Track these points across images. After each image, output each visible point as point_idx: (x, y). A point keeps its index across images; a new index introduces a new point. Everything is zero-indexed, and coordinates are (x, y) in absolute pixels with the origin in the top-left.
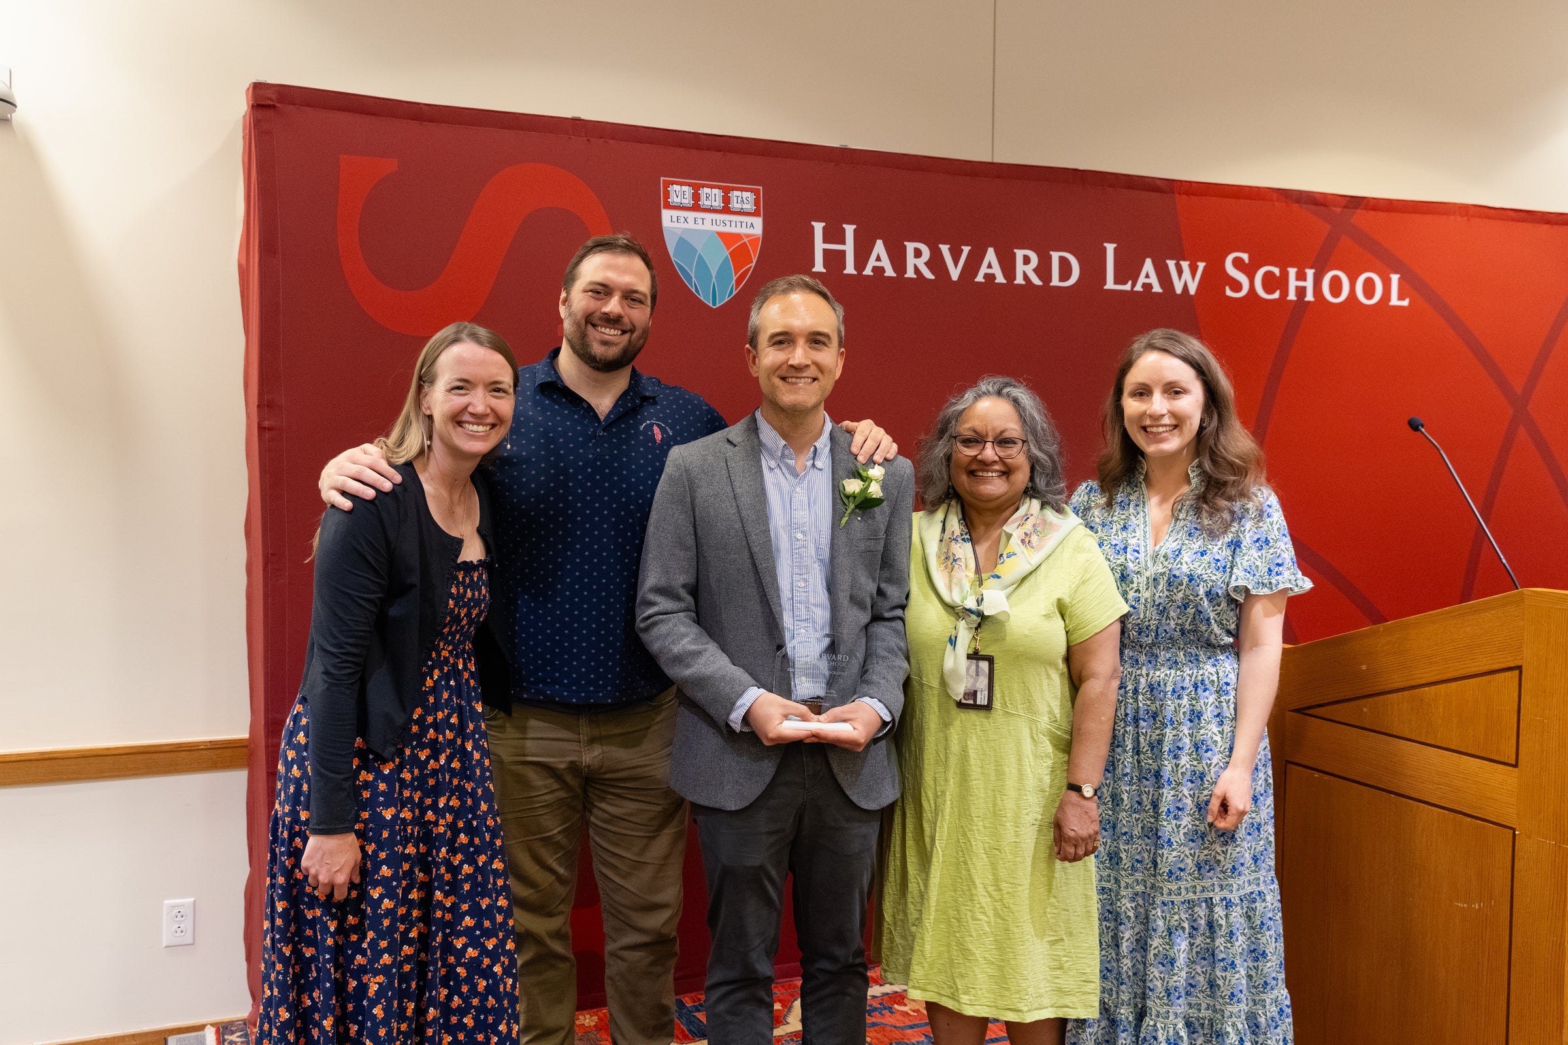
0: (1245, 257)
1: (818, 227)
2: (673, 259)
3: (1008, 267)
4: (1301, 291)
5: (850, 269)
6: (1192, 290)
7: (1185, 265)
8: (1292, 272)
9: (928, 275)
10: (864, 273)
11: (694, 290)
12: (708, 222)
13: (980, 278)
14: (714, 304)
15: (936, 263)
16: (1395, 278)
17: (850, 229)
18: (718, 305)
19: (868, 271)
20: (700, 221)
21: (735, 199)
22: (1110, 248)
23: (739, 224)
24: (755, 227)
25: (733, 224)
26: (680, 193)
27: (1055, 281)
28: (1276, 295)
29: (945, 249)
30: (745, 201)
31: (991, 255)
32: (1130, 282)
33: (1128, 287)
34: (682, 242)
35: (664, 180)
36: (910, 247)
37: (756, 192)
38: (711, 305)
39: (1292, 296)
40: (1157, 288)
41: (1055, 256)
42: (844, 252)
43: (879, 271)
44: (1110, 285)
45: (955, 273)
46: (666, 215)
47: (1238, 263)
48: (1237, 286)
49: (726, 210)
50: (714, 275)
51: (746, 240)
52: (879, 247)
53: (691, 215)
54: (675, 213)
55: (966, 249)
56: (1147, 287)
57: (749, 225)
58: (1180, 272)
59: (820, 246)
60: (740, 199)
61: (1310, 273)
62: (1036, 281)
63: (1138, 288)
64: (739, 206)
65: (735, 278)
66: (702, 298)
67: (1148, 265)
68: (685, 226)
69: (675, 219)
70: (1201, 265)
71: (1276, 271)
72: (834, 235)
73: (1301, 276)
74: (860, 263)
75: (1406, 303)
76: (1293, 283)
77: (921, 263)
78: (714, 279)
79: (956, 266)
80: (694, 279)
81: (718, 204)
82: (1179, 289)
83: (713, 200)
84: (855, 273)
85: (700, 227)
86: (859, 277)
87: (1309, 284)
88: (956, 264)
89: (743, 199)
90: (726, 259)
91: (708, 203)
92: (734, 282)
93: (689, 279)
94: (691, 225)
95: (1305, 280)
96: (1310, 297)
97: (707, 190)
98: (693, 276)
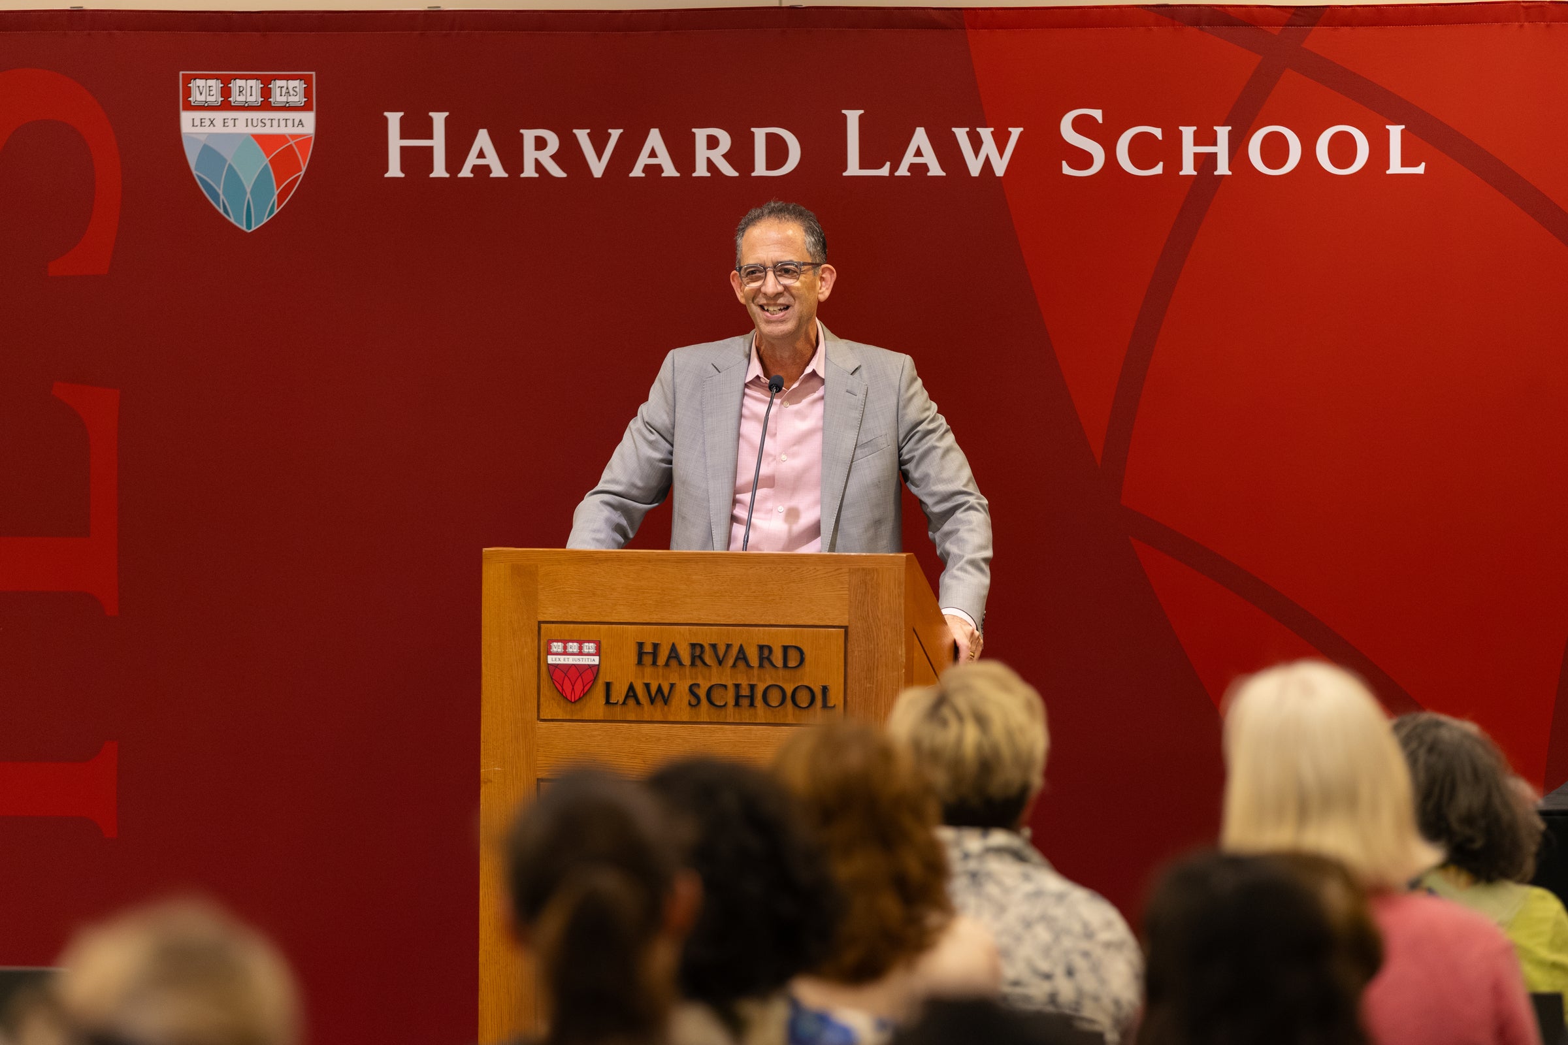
0: (1097, 114)
1: (394, 119)
2: (194, 172)
3: (683, 153)
4: (1206, 163)
5: (439, 170)
6: (1000, 167)
7: (986, 133)
8: (1188, 133)
9: (556, 171)
10: (460, 175)
11: (221, 211)
12: (241, 124)
13: (637, 172)
14: (249, 226)
15: (569, 155)
16: (1395, 132)
17: (439, 119)
18: (253, 228)
19: (466, 172)
20: (231, 123)
21: (278, 90)
22: (853, 117)
23: (283, 123)
24: (306, 124)
25: (275, 123)
26: (205, 89)
27: (760, 169)
28: (1158, 170)
29: (582, 136)
30: (292, 92)
31: (655, 138)
32: (888, 164)
33: (885, 171)
34: (207, 152)
35: (183, 74)
36: (529, 136)
37: (307, 80)
38: (244, 228)
39: (1188, 168)
40: (935, 170)
41: (760, 135)
42: (431, 149)
43: (482, 171)
44: (853, 168)
45: (598, 168)
46: (186, 118)
47: (1083, 126)
48: (1084, 159)
49: (266, 105)
50: (248, 190)
51: (292, 142)
52: (483, 139)
53: (219, 116)
54: (198, 115)
55: (615, 134)
56: (919, 170)
57: (296, 123)
58: (977, 143)
59: (395, 143)
60: (284, 90)
61: (1223, 133)
62: (728, 170)
63: (903, 171)
64: (284, 99)
65: (277, 193)
66: (232, 220)
67: (920, 137)
68: (212, 130)
69: (197, 122)
70: (1016, 132)
71: (1157, 132)
72: (416, 126)
73: (1205, 137)
74: (455, 159)
75: (1420, 169)
76: (1189, 150)
77: (545, 157)
78: (249, 195)
79: (600, 157)
80: (222, 197)
81: (255, 98)
82: (975, 167)
83: (249, 94)
84: (447, 175)
85: (230, 129)
86: (453, 182)
87: (1222, 149)
88: (599, 156)
89: (288, 90)
90: (266, 165)
91: (241, 99)
92: (275, 197)
93: (216, 196)
94: (219, 129)
95: (1214, 143)
96: (1223, 168)
97: (240, 82)
98: (220, 192)
